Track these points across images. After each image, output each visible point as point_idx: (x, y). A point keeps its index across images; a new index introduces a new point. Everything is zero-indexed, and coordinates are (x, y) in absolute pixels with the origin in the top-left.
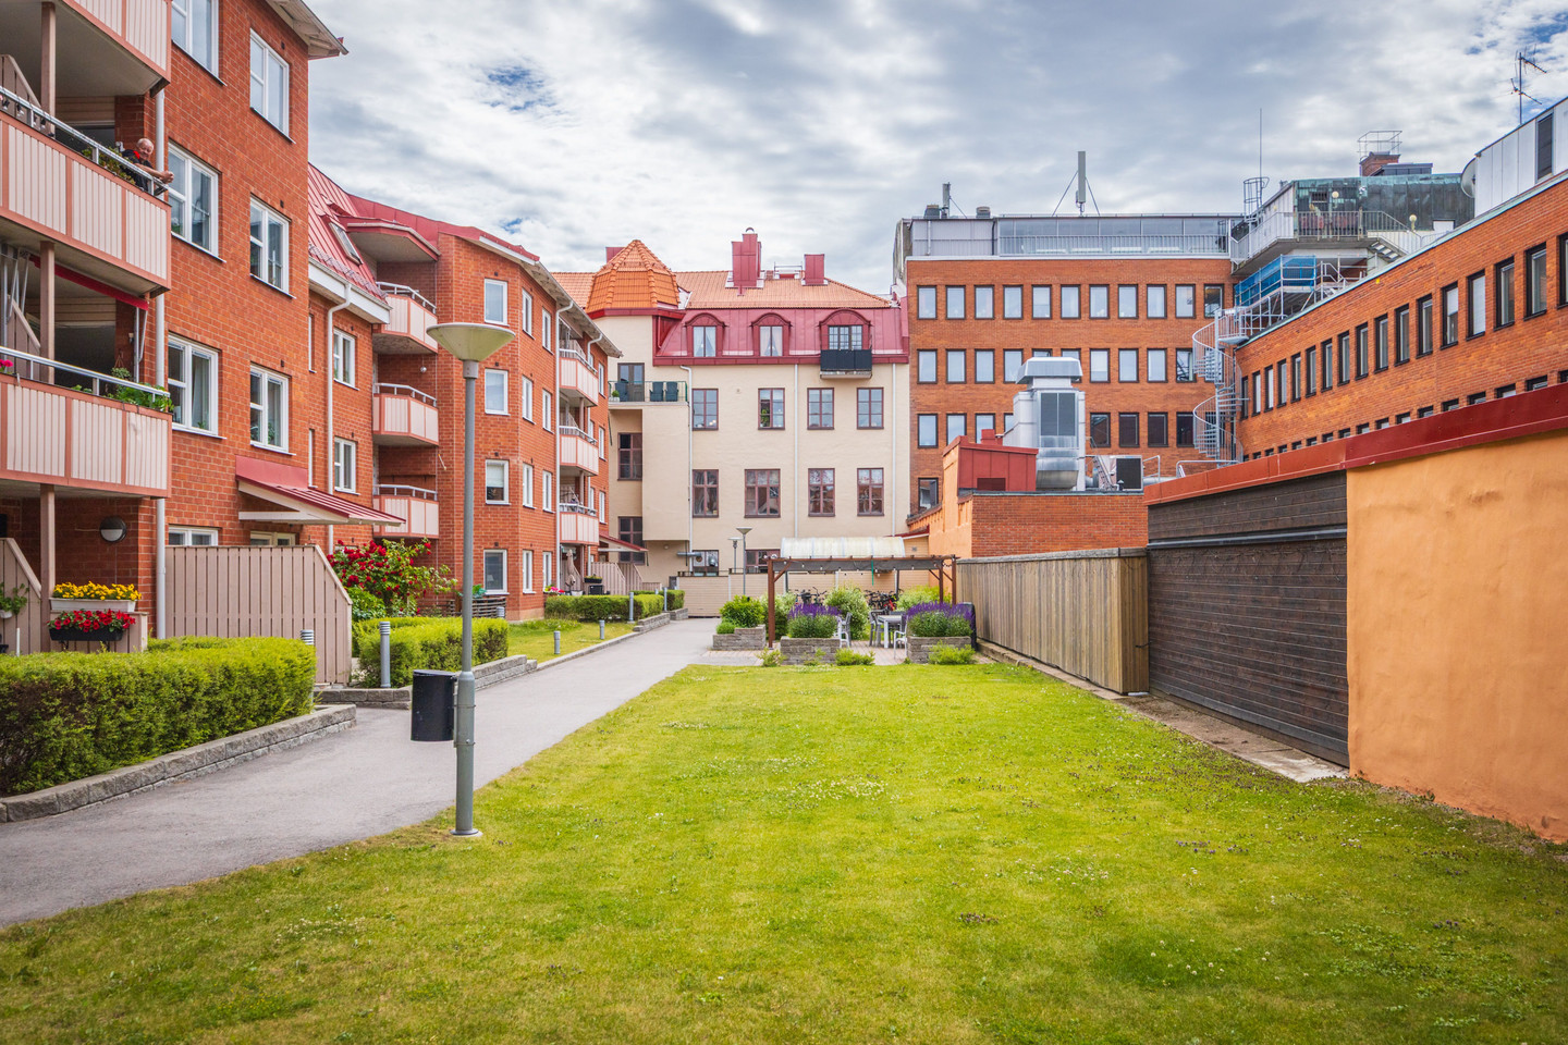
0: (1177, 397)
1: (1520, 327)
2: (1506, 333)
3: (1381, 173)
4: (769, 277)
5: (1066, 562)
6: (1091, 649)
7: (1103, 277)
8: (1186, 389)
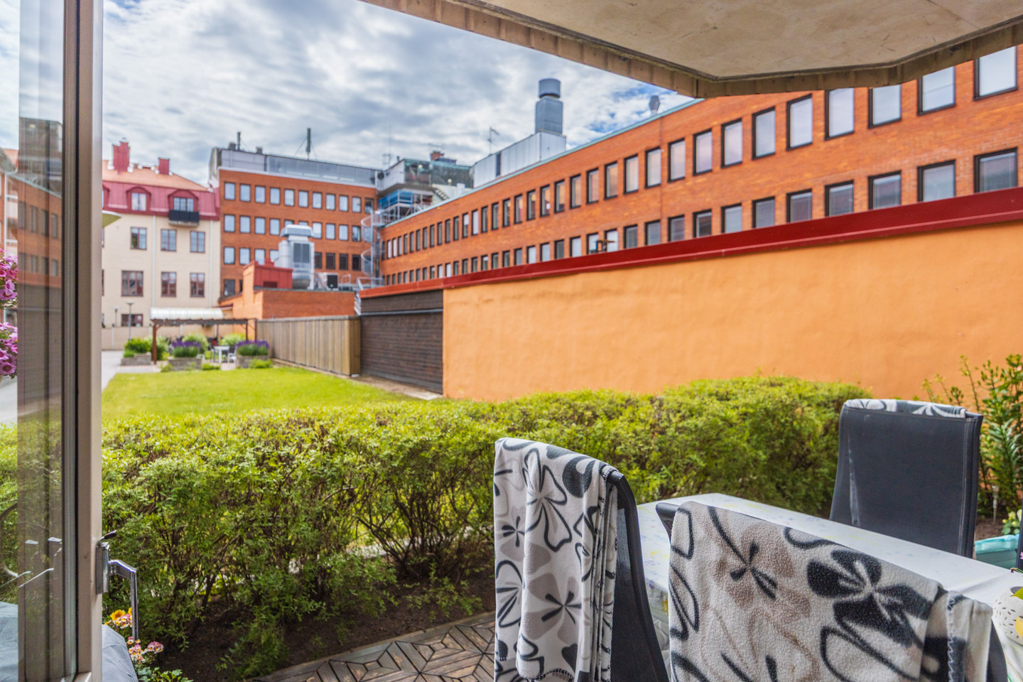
0: (353, 248)
1: (490, 233)
2: (485, 235)
3: (437, 160)
4: (136, 166)
5: (321, 322)
6: (334, 358)
7: (319, 189)
8: (357, 245)
